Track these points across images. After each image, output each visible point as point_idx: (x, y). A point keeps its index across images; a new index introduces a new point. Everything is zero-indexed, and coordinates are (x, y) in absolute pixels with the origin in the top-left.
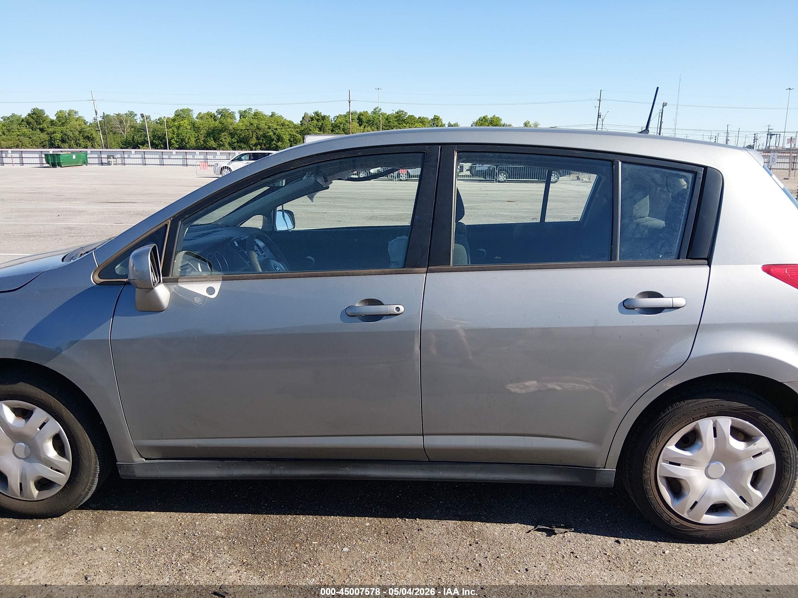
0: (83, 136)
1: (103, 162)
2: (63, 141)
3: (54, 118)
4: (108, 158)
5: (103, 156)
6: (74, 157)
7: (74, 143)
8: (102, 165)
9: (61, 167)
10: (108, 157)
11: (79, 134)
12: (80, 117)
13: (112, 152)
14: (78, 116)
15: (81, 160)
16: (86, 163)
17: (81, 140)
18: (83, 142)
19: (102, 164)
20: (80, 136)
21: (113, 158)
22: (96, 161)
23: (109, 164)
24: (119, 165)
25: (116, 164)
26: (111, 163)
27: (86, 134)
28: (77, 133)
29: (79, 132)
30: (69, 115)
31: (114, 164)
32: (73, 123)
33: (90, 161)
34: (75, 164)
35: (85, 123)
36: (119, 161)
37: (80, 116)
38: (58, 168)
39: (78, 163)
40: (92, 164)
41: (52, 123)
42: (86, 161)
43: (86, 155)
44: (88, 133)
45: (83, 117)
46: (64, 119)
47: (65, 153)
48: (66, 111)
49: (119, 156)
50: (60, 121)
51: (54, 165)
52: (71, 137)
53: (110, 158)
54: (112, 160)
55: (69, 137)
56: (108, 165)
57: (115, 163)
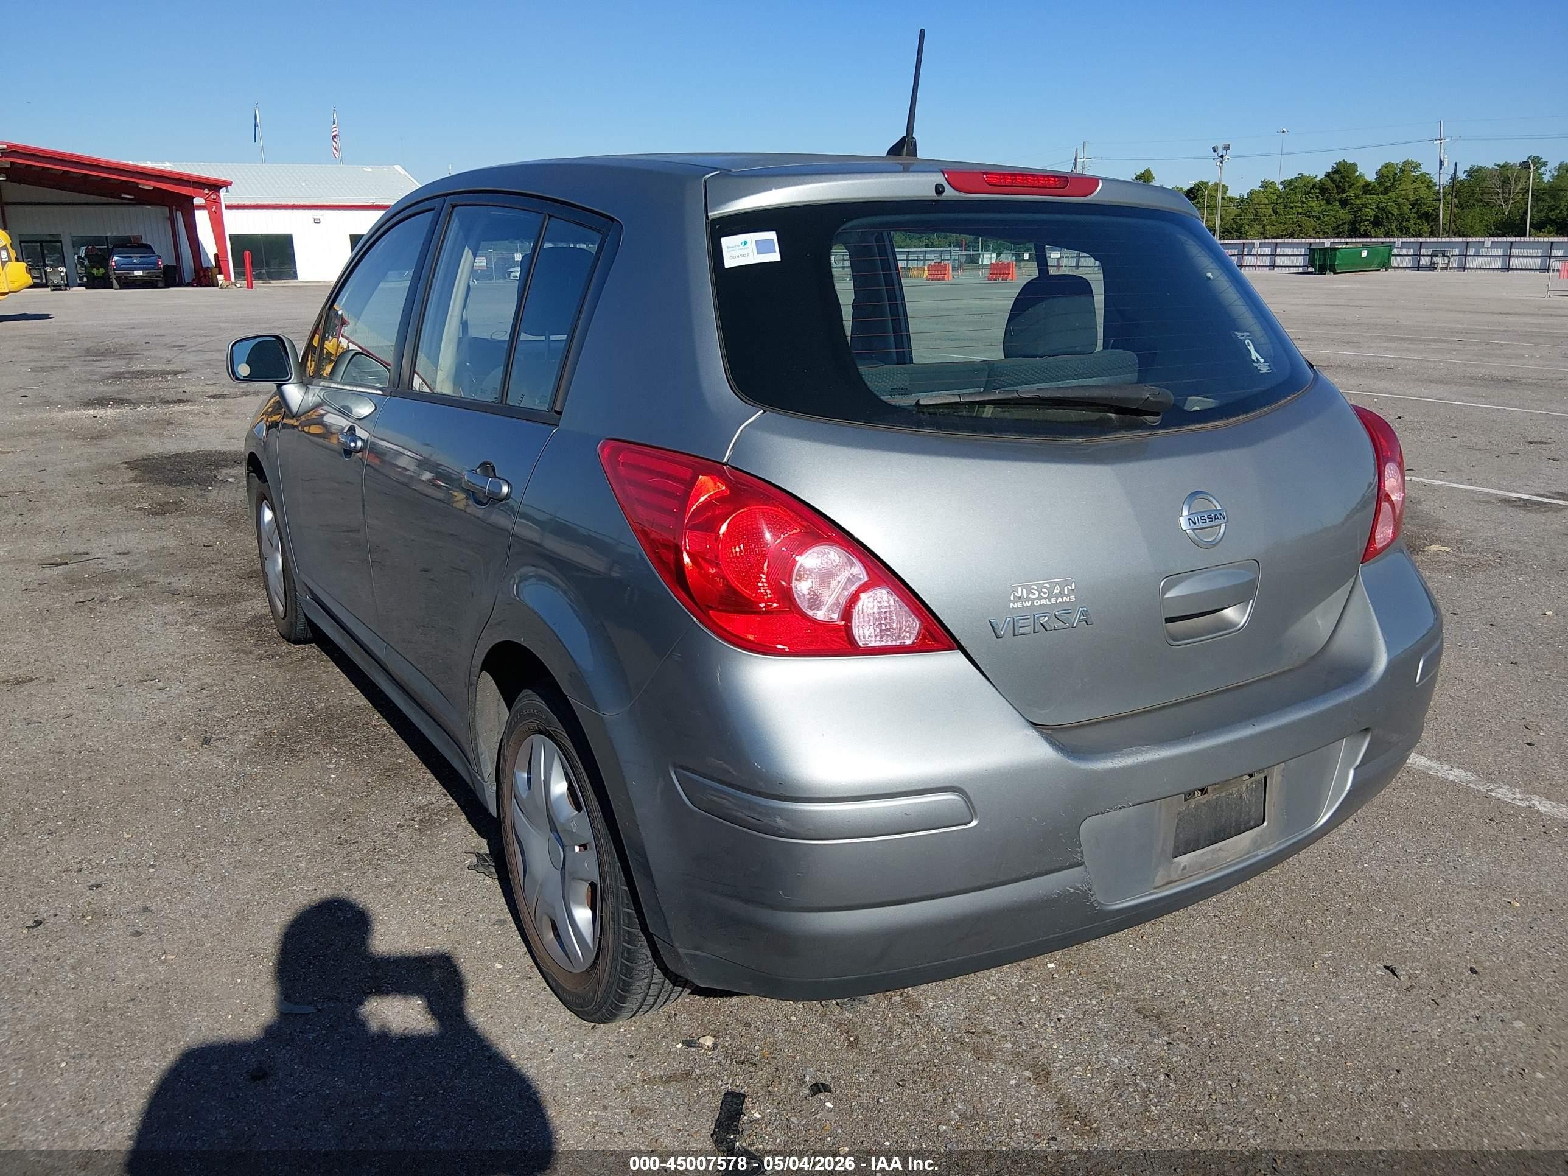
0: (1416, 213)
1: (1421, 263)
2: (1377, 223)
3: (1371, 177)
4: (1432, 256)
5: (1424, 252)
6: (1364, 254)
7: (1396, 226)
8: (1418, 270)
9: (1335, 273)
10: (1434, 255)
11: (1410, 209)
12: (1422, 174)
13: (1442, 245)
14: (1418, 173)
15: (1377, 261)
16: (1386, 265)
17: (1412, 221)
18: (1415, 224)
19: (1419, 268)
20: (1411, 213)
21: (1444, 256)
22: (1408, 261)
23: (1432, 267)
24: (1453, 271)
25: (1446, 269)
26: (1436, 266)
27: (1424, 209)
28: (1406, 209)
29: (1411, 205)
30: (1402, 171)
31: (1442, 269)
32: (1406, 186)
33: (1395, 261)
34: (1365, 267)
35: (1430, 185)
36: (1454, 262)
37: (1423, 172)
38: (1329, 276)
39: (1370, 266)
40: (1398, 268)
41: (1367, 188)
42: (1387, 261)
43: (1391, 250)
44: (1429, 207)
45: (1428, 174)
46: (1390, 180)
47: (1351, 246)
48: (1397, 164)
49: (1456, 252)
50: (1381, 184)
51: (1322, 270)
52: (1393, 215)
53: (1437, 256)
54: (1440, 261)
55: (1390, 215)
56: (1431, 270)
57: (1446, 266)
